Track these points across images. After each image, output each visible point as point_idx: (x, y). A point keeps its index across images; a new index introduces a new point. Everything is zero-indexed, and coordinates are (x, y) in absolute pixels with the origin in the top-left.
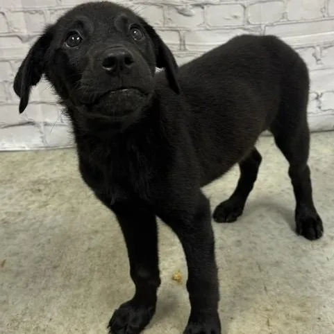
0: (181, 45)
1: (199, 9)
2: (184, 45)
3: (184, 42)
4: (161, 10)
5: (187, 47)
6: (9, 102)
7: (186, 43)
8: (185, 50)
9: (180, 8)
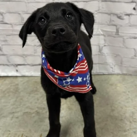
0: (116, 32)
1: (127, 17)
2: (118, 32)
3: (118, 31)
4: (109, 16)
5: (119, 33)
6: (36, 54)
7: (120, 31)
8: (118, 34)
9: (119, 15)
